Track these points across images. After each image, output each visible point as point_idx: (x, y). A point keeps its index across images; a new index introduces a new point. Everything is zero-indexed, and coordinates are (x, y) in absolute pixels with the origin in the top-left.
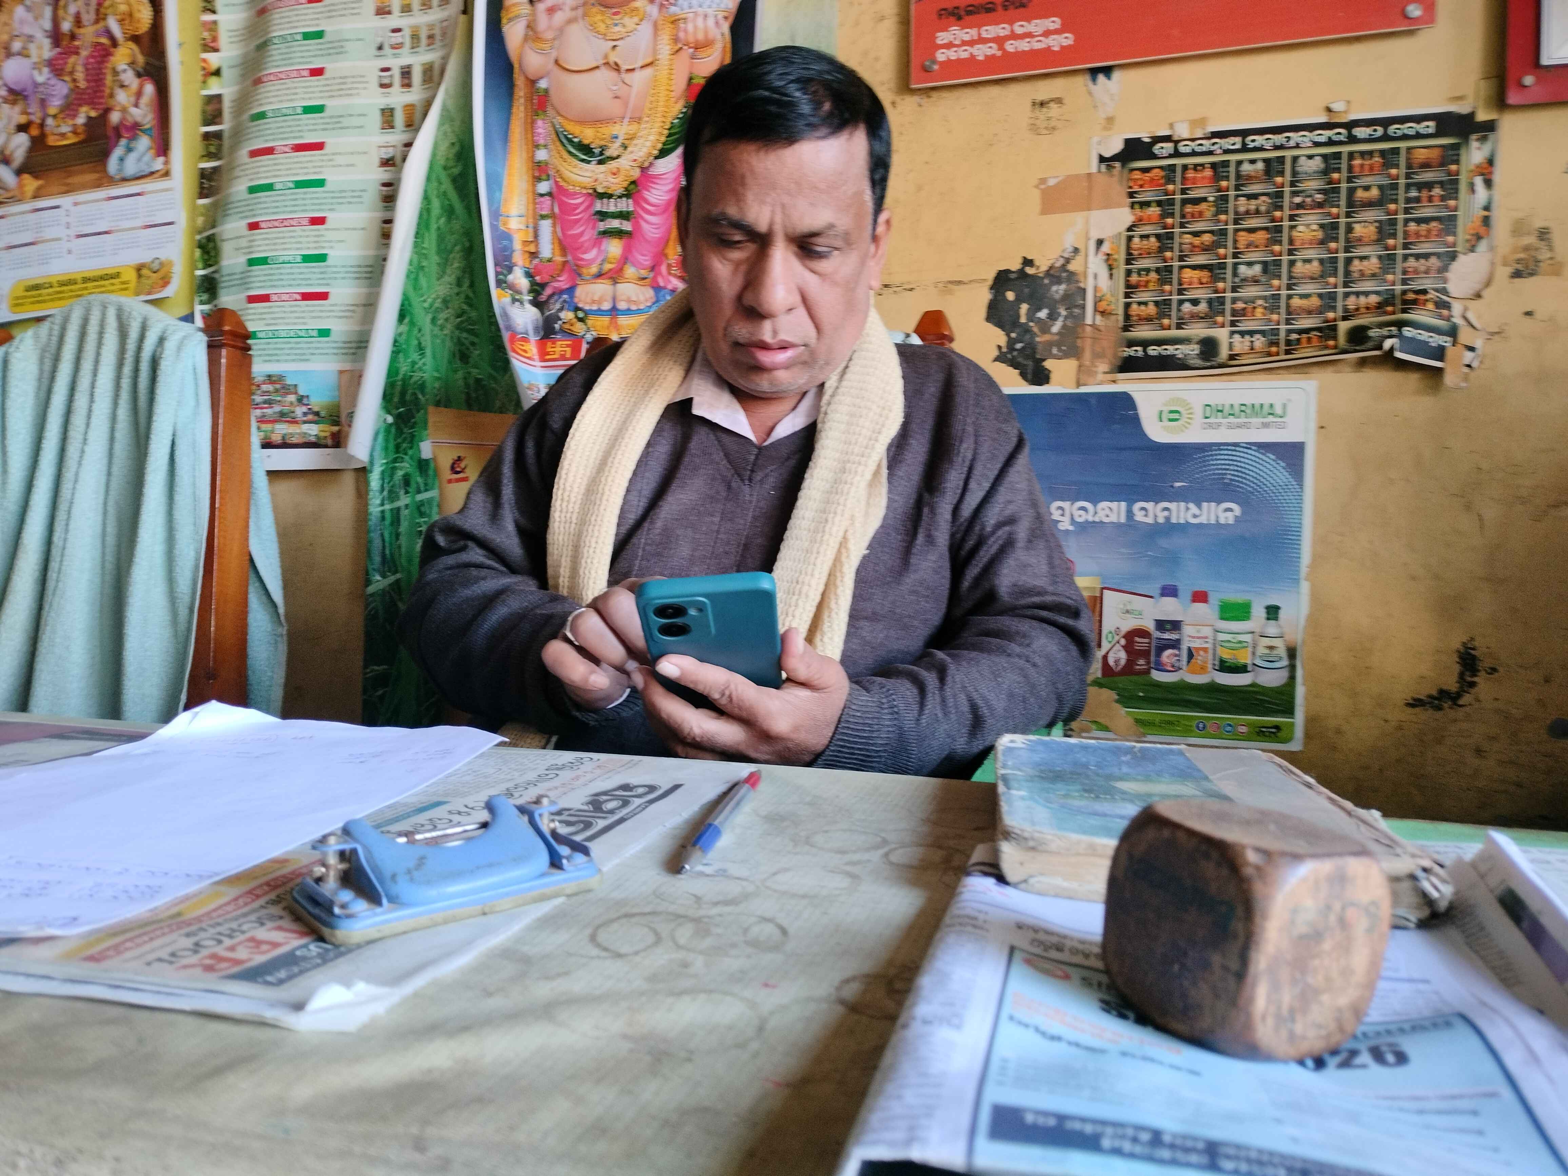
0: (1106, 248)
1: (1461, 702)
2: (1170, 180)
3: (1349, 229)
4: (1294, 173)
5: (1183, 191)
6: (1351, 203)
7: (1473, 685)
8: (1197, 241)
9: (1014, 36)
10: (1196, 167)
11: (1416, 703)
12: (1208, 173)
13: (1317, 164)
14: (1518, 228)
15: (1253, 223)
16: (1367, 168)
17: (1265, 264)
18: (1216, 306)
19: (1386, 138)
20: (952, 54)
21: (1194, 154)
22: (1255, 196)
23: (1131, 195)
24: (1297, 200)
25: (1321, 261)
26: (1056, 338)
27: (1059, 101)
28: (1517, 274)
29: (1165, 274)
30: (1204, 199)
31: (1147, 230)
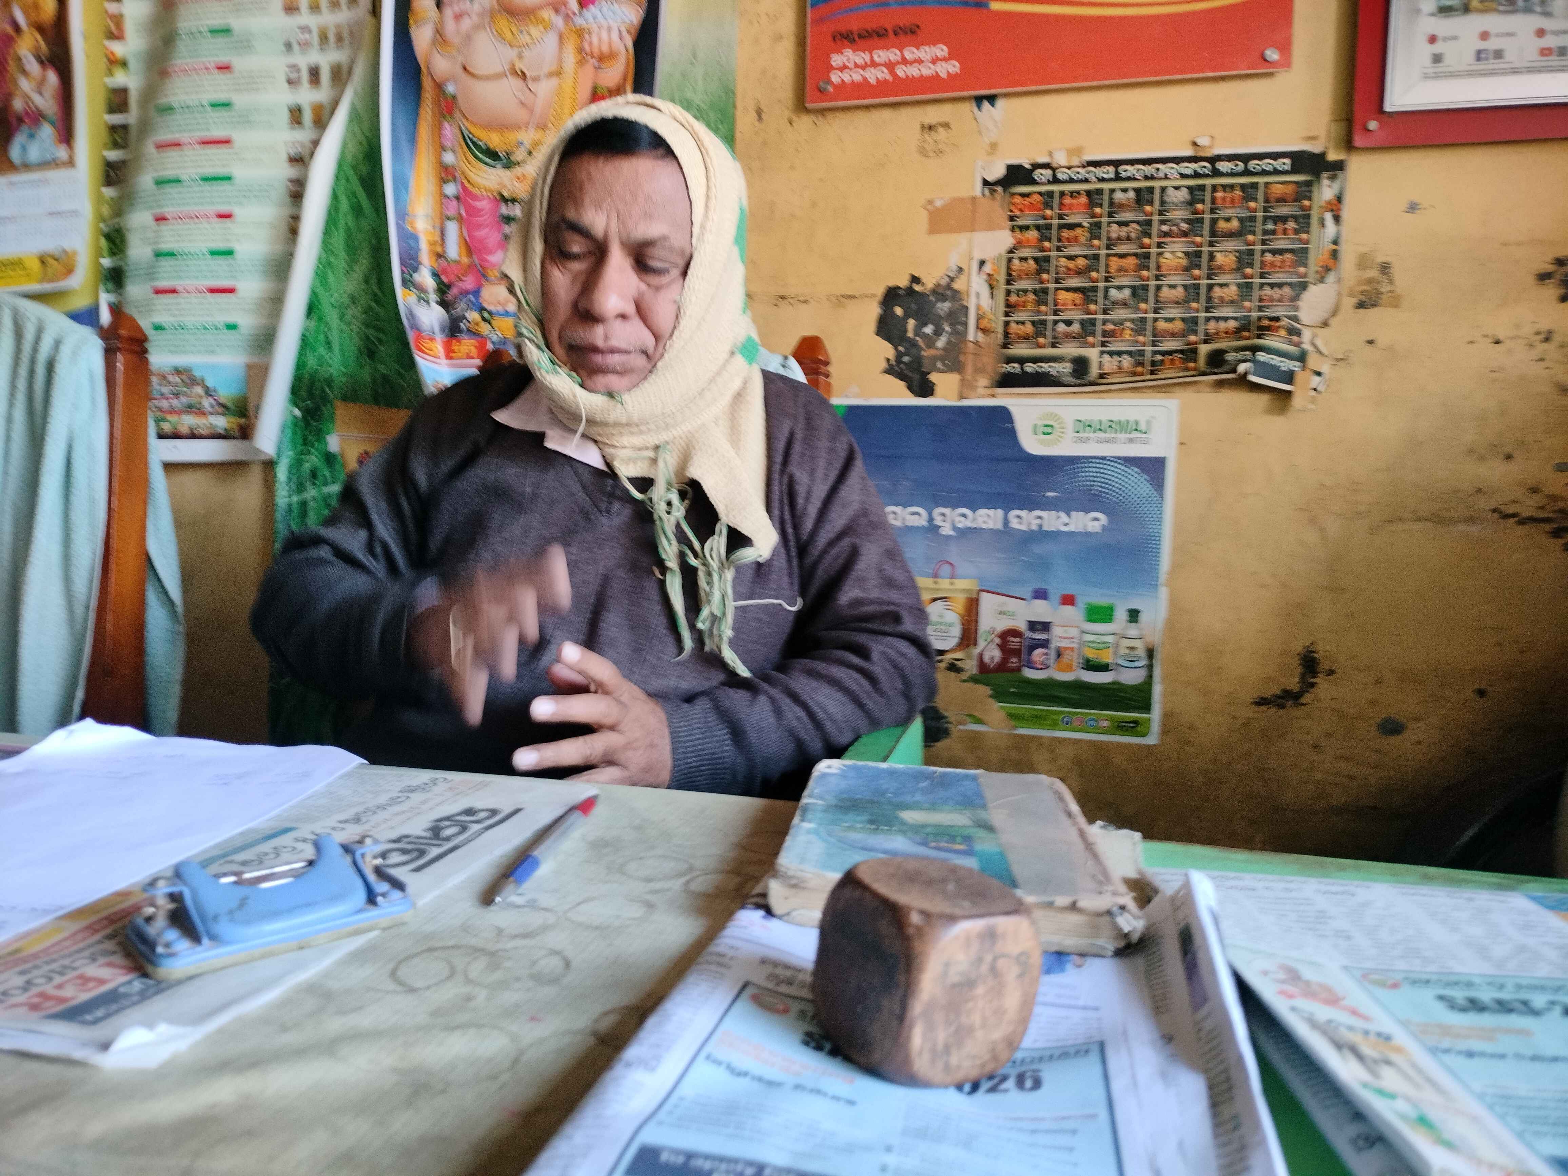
0: (988, 268)
1: (1303, 701)
2: (1048, 205)
3: (1212, 257)
4: (1163, 203)
5: (1060, 217)
6: (1213, 233)
7: (1313, 685)
8: (1071, 264)
9: (904, 61)
10: (1072, 194)
11: (1262, 702)
12: (1084, 199)
13: (1184, 195)
14: (1363, 262)
15: (1124, 249)
16: (1228, 200)
17: (1133, 288)
18: (1088, 327)
19: (1247, 173)
20: (846, 77)
21: (1071, 181)
22: (1125, 224)
23: (1012, 219)
24: (1165, 228)
25: (1185, 287)
26: (941, 352)
27: (946, 126)
28: (1361, 305)
29: (1041, 295)
30: (1079, 225)
31: (1026, 252)
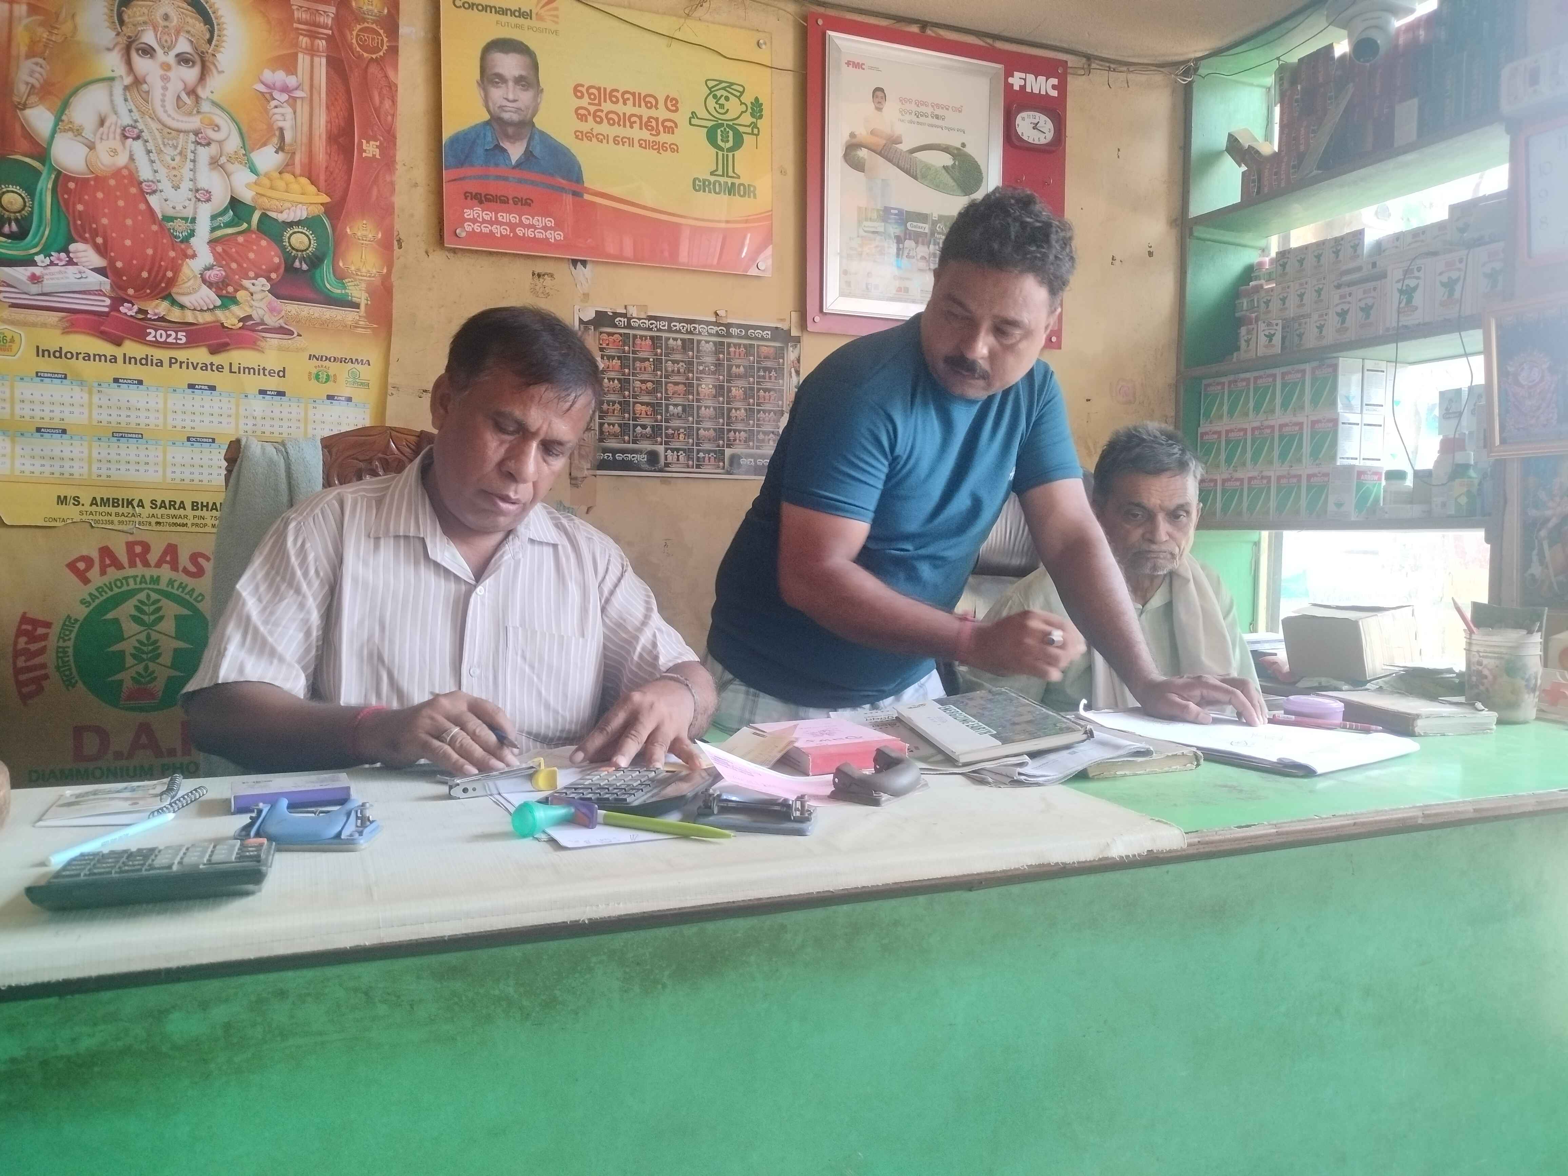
2: (626, 343)
3: (729, 391)
4: (699, 350)
5: (634, 352)
6: (729, 374)
8: (644, 387)
9: (522, 225)
10: (641, 337)
12: (649, 342)
13: (710, 347)
15: (676, 379)
16: (737, 354)
17: (684, 407)
18: (656, 430)
19: (747, 337)
20: (477, 228)
21: (639, 328)
22: (676, 362)
23: (601, 349)
24: (701, 368)
25: (715, 408)
27: (551, 275)
29: (625, 406)
30: (648, 360)
31: (612, 375)
